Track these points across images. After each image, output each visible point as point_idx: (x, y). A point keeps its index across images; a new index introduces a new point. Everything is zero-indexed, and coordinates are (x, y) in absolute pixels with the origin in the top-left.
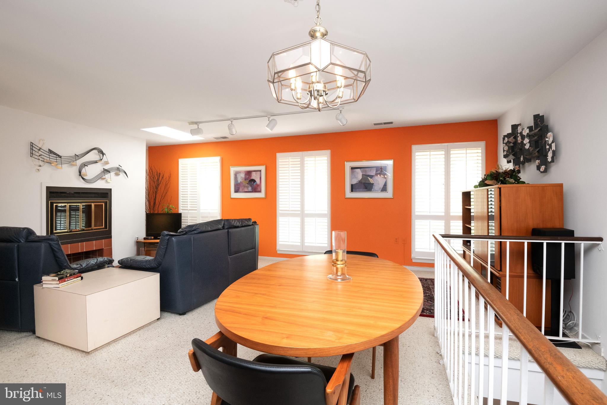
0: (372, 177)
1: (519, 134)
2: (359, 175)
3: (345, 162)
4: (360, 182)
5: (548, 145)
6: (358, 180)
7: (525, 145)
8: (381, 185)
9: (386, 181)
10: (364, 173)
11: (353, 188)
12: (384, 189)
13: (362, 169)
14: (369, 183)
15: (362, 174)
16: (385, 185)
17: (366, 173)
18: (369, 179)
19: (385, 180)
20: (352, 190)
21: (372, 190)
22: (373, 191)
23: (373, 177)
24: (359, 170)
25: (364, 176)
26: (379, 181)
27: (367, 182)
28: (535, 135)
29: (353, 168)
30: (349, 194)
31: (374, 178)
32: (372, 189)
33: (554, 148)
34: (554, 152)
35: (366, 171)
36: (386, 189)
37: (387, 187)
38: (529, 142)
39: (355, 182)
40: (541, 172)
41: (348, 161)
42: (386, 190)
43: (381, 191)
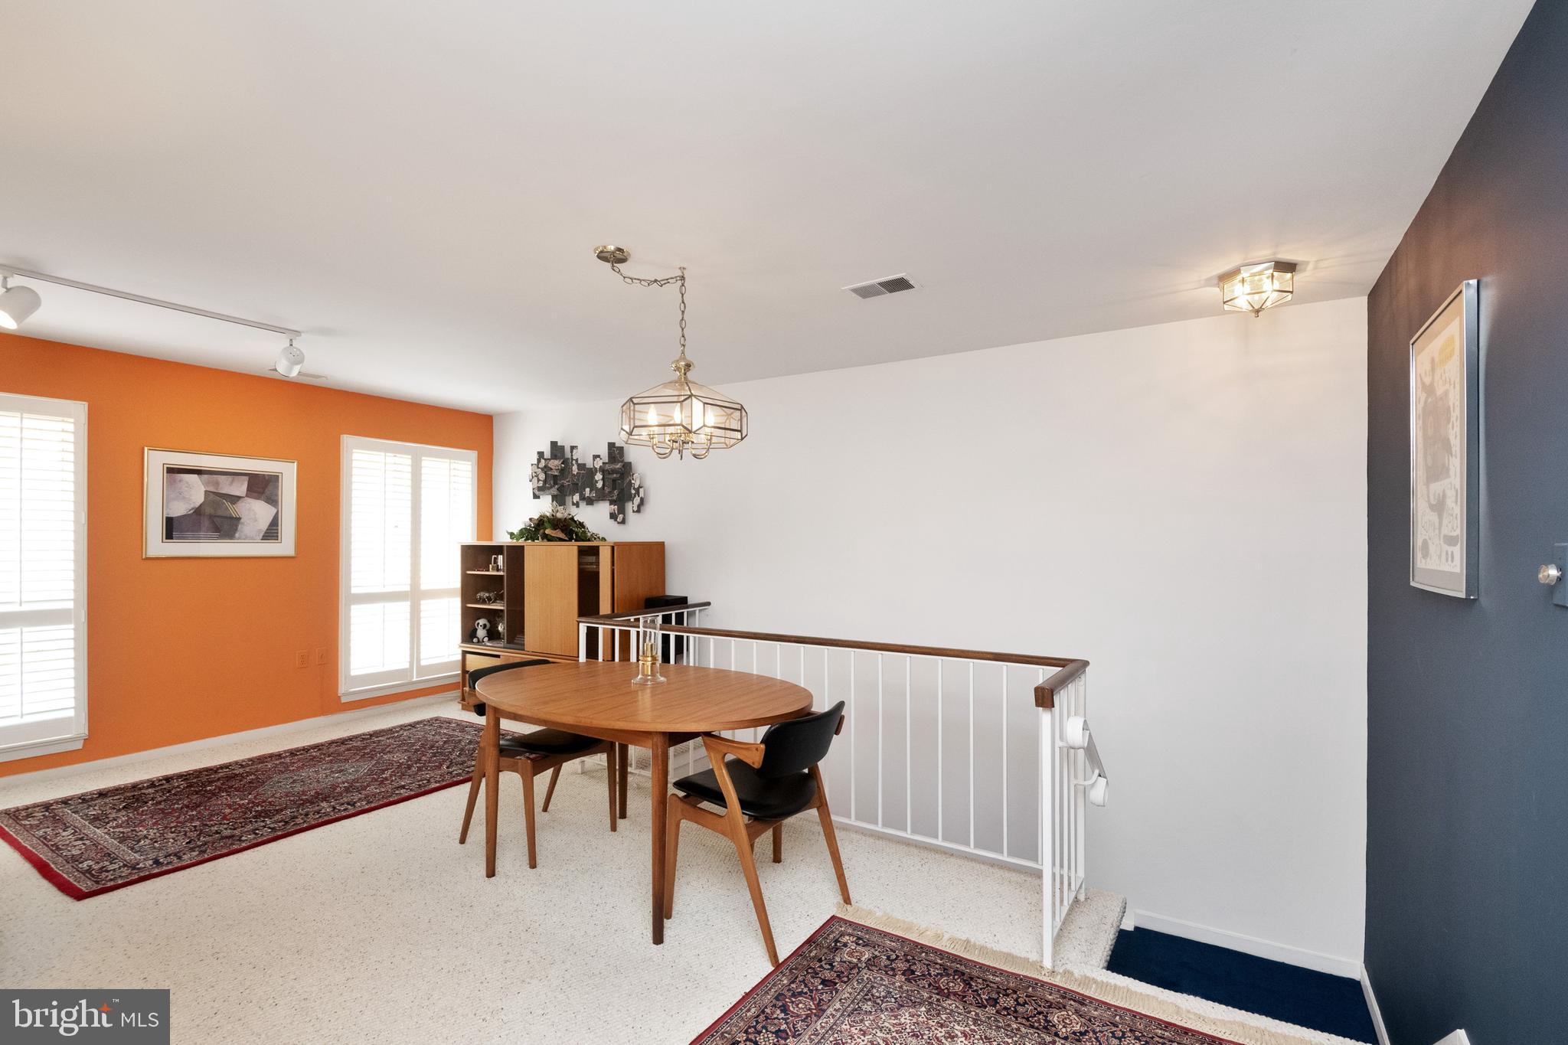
0: (235, 499)
1: (574, 462)
2: (195, 492)
3: (146, 449)
4: (198, 511)
5: (634, 488)
6: (192, 506)
7: (597, 482)
8: (264, 524)
9: (277, 513)
10: (212, 489)
11: (172, 528)
12: (272, 533)
13: (205, 476)
14: (226, 517)
15: (206, 492)
16: (275, 523)
17: (217, 489)
18: (228, 504)
19: (274, 511)
20: (169, 534)
21: (237, 535)
22: (239, 539)
23: (238, 501)
24: (195, 477)
25: (212, 496)
26: (255, 513)
27: (220, 513)
28: (614, 471)
29: (172, 471)
30: (156, 545)
31: (243, 504)
32: (235, 533)
33: (641, 495)
34: (642, 500)
35: (217, 484)
36: (278, 533)
37: (278, 530)
38: (603, 479)
39: (179, 510)
40: (619, 523)
41: (155, 447)
42: (277, 536)
43: (261, 538)
